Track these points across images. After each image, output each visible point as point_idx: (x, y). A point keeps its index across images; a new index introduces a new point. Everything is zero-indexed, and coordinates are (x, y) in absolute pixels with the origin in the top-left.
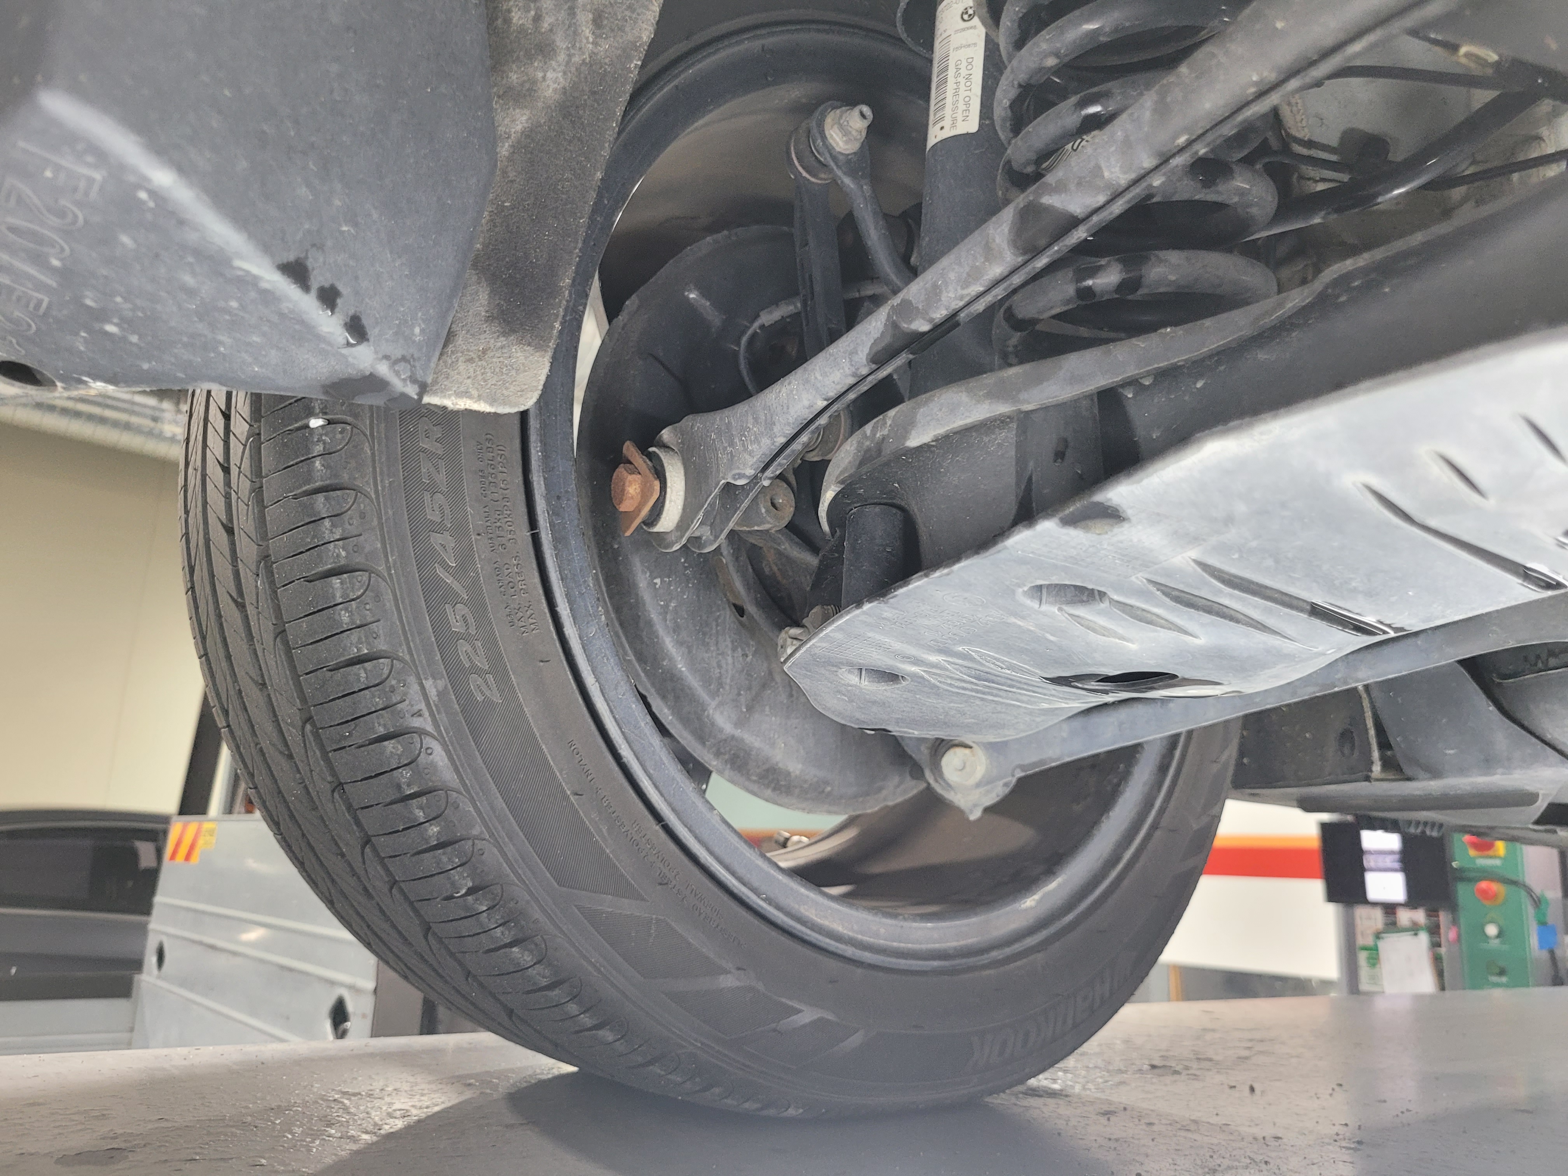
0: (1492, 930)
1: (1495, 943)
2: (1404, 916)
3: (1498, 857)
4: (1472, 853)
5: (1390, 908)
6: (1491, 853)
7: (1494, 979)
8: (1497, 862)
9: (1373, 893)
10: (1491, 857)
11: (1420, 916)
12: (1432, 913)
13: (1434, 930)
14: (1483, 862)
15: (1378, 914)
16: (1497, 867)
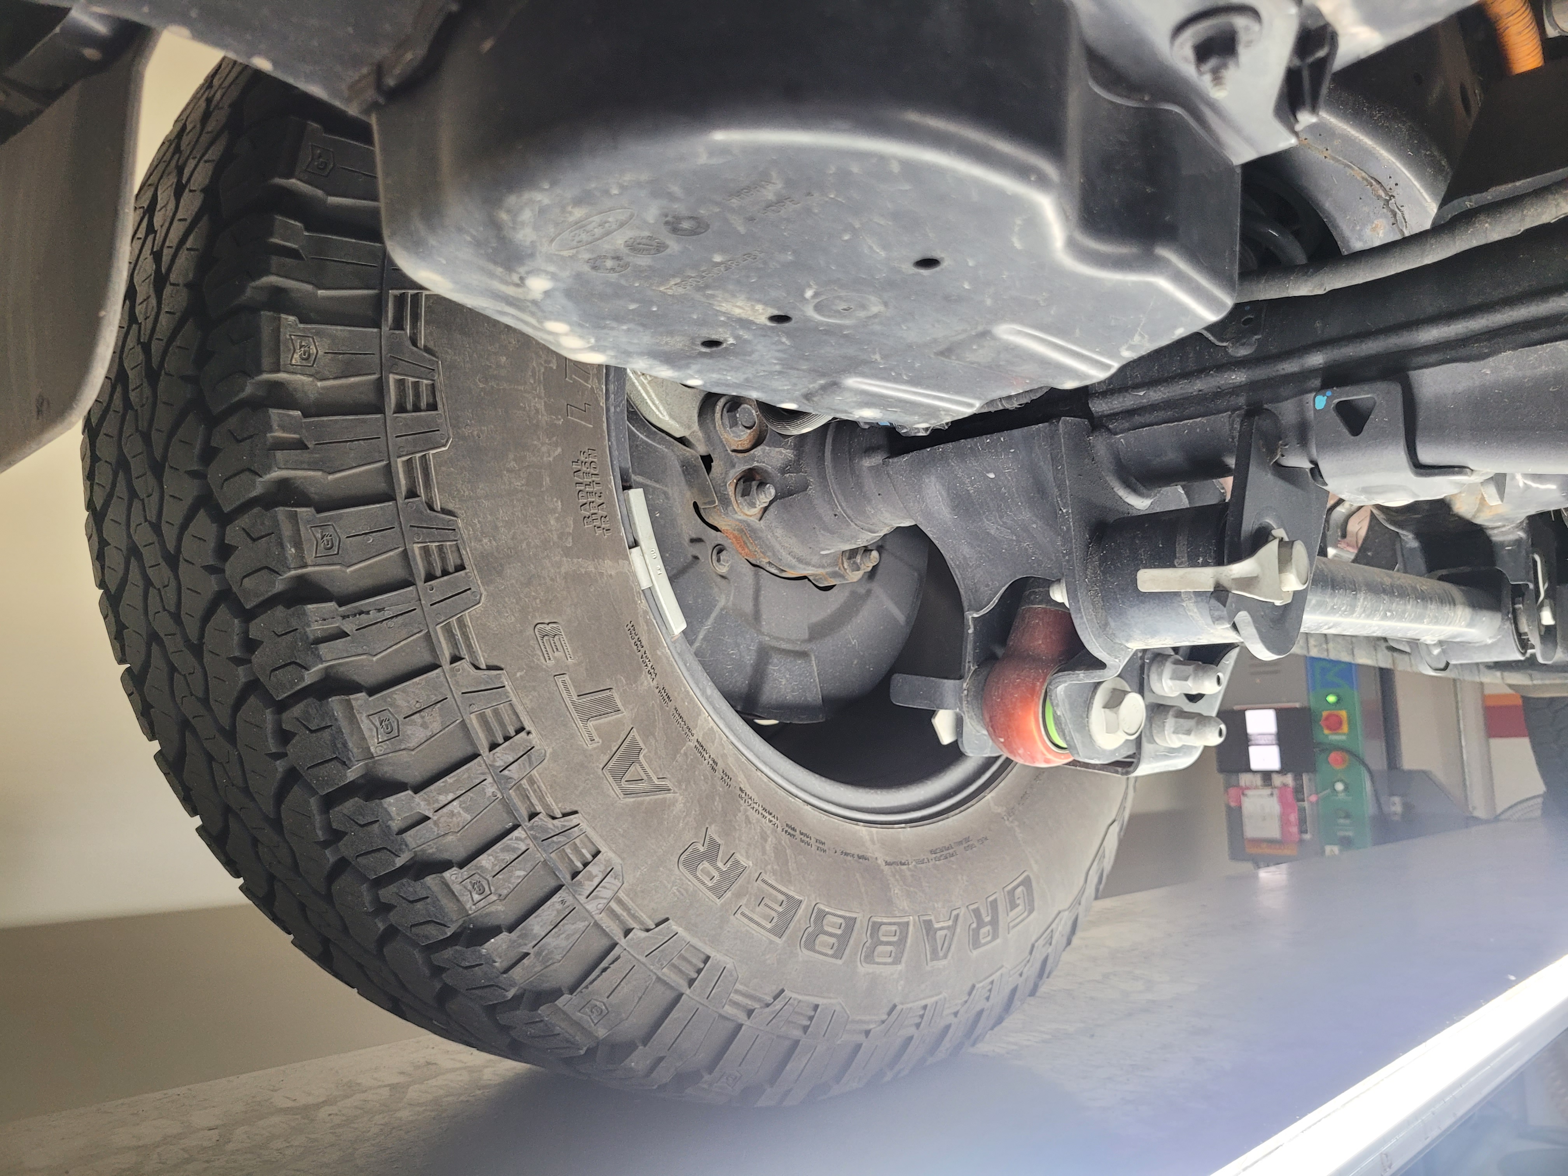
0: (1339, 787)
1: (1342, 796)
2: (1277, 780)
3: (1344, 734)
4: (1326, 732)
5: (1267, 775)
6: (1340, 731)
7: (1342, 821)
8: (1344, 738)
9: (1254, 766)
10: (1340, 734)
11: (1289, 779)
12: (1298, 777)
13: (1298, 790)
14: (1334, 738)
15: (1258, 780)
16: (1343, 741)
